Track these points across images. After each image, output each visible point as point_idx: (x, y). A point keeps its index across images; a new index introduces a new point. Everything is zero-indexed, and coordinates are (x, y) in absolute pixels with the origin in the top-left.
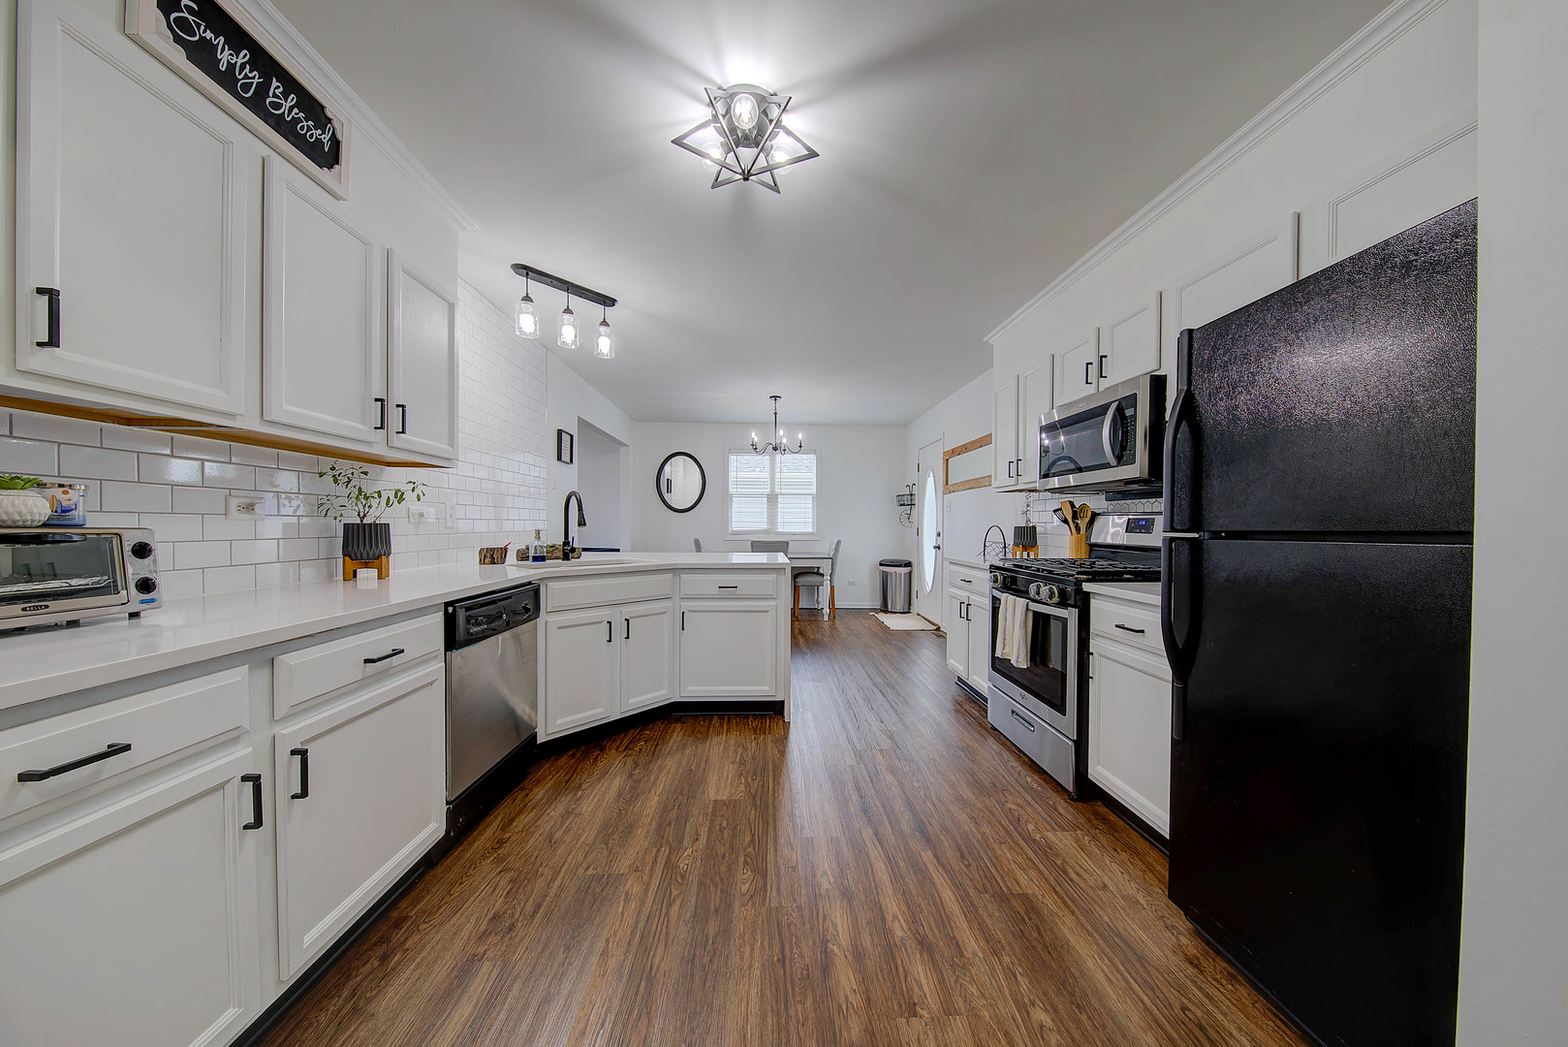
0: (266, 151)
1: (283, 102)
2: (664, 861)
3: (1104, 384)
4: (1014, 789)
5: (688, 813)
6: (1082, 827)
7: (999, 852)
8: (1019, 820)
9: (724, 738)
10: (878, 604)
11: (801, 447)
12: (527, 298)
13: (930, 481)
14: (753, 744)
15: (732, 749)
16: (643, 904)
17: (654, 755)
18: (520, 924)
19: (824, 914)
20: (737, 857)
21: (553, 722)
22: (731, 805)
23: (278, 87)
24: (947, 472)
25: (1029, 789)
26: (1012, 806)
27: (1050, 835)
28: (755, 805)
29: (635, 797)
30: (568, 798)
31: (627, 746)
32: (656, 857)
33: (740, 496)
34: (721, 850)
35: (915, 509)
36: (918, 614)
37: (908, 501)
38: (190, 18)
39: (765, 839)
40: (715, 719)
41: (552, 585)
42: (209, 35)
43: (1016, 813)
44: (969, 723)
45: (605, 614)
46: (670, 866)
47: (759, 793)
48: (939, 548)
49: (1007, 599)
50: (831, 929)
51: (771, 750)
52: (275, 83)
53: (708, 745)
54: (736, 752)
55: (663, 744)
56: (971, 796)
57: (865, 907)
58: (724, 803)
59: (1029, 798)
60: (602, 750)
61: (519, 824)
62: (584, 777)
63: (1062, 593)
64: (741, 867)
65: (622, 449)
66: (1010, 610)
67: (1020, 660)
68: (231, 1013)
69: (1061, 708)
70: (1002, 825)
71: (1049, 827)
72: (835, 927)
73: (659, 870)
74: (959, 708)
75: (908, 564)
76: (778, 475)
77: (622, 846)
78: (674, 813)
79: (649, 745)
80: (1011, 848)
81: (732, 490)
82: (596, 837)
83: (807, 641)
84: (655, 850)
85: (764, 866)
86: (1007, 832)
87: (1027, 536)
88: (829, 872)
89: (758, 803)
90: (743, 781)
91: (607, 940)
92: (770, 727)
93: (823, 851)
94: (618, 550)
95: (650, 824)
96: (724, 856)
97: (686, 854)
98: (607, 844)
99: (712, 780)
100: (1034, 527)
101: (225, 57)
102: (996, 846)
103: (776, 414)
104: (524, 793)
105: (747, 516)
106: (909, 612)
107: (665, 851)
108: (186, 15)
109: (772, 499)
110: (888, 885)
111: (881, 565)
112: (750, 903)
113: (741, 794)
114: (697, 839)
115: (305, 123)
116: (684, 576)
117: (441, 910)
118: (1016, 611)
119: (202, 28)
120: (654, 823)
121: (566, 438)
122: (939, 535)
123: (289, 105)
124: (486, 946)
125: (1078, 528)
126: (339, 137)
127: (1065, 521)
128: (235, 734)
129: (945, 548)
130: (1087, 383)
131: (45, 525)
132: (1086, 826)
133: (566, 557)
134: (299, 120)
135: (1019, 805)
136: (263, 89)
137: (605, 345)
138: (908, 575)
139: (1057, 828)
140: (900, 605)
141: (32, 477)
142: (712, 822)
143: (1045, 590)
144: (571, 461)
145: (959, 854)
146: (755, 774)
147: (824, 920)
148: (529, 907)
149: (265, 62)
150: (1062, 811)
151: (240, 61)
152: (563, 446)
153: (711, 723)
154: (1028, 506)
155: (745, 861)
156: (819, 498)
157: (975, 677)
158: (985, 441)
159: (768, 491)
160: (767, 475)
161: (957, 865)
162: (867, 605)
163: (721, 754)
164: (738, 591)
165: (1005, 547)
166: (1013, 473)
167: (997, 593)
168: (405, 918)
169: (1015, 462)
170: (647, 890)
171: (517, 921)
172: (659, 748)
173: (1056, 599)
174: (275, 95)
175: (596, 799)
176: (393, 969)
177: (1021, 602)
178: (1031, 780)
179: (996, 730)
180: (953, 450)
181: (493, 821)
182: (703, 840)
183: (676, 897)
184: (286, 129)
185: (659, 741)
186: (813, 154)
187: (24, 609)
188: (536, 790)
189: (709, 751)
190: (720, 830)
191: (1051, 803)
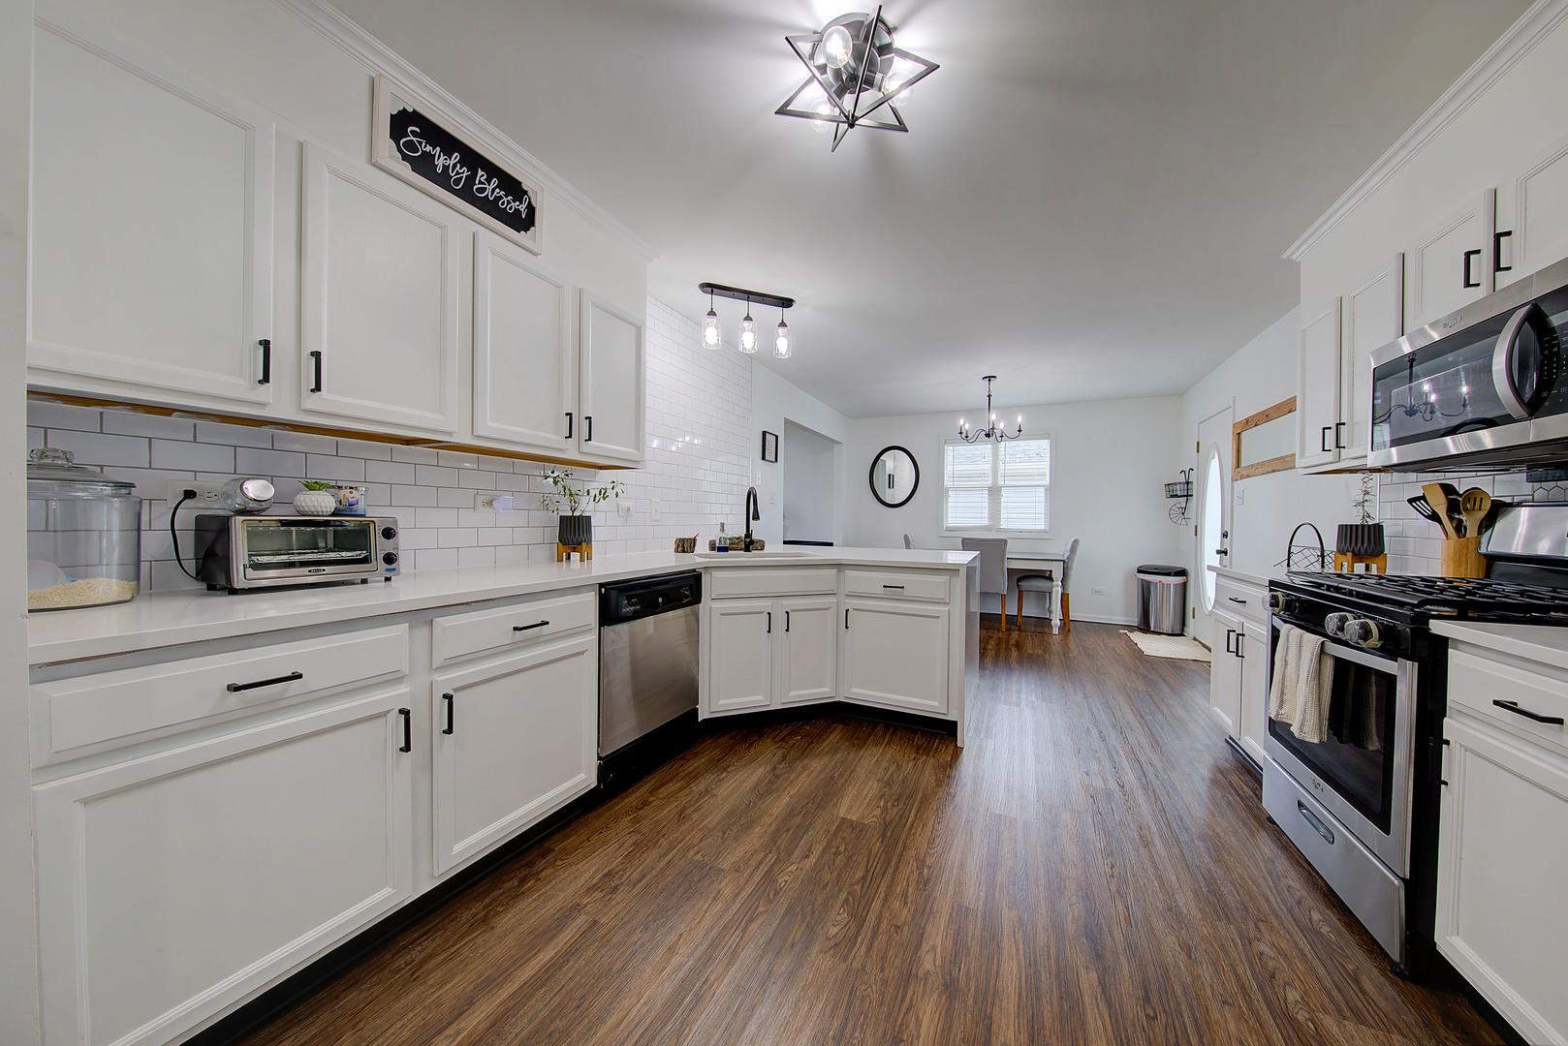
0: (476, 227)
1: (487, 186)
2: (765, 869)
3: (1505, 280)
4: (1281, 923)
5: (810, 824)
6: (1406, 1031)
7: (1215, 1015)
8: (1273, 976)
9: (881, 750)
10: (1135, 621)
11: (1020, 431)
12: (712, 313)
13: (1214, 465)
14: (910, 765)
15: (885, 764)
16: (726, 910)
17: (804, 752)
18: (622, 889)
19: (911, 1002)
20: (839, 892)
21: (717, 701)
22: (858, 828)
23: (483, 175)
24: (1239, 451)
25: (1310, 931)
26: (1266, 949)
27: (1329, 1022)
28: (883, 835)
29: (769, 792)
30: (713, 777)
31: (784, 738)
32: (761, 863)
33: (956, 489)
34: (827, 876)
35: (1193, 501)
36: (1195, 639)
37: (1183, 492)
38: (414, 139)
39: (878, 880)
40: (880, 727)
41: (716, 574)
42: (429, 148)
43: (1271, 964)
44: (1229, 803)
45: (765, 605)
46: (769, 877)
47: (894, 824)
48: (1225, 553)
49: (1290, 633)
50: (912, 1026)
51: (928, 776)
52: (480, 173)
53: (861, 753)
54: (887, 769)
55: (817, 744)
56: (1195, 911)
57: (969, 1016)
58: (852, 825)
59: (1306, 948)
60: (761, 736)
61: (664, 792)
62: (735, 759)
63: (1386, 632)
64: (839, 905)
65: (836, 446)
66: (1293, 651)
67: (1306, 729)
68: (386, 891)
69: (1382, 820)
70: (1236, 975)
71: (1330, 1007)
72: (919, 1025)
73: (756, 878)
74: (1220, 779)
75: (1182, 573)
76: (1001, 466)
77: (736, 839)
78: (797, 820)
79: (804, 740)
80: (1240, 1017)
81: (947, 483)
82: (717, 824)
83: (1021, 656)
84: (763, 854)
85: (864, 914)
86: (1243, 987)
87: (1363, 540)
88: (939, 950)
89: (888, 835)
90: (882, 804)
91: (681, 935)
92: (937, 749)
93: (943, 920)
94: (831, 544)
95: (770, 825)
96: (827, 884)
97: (790, 869)
98: (724, 833)
99: (851, 793)
100: (1379, 528)
101: (441, 162)
102: (1214, 1006)
103: (989, 396)
104: (682, 762)
105: (965, 512)
106: (1182, 635)
107: (772, 858)
108: (412, 138)
109: (994, 492)
110: (1013, 1000)
111: (1139, 571)
112: (832, 951)
113: (873, 819)
114: (807, 857)
115: (505, 199)
116: (849, 573)
117: (577, 852)
118: (1303, 654)
119: (424, 144)
120: (774, 825)
121: (770, 439)
122: (1225, 535)
123: (492, 187)
124: (589, 900)
125: (1459, 528)
126: (534, 204)
127: (1434, 517)
128: (396, 675)
129: (1235, 552)
130: (1467, 284)
131: (333, 515)
132: (1417, 1032)
133: (747, 549)
134: (501, 198)
135: (1280, 951)
136: (471, 179)
137: (783, 345)
138: (1180, 589)
139: (1348, 1013)
140: (1168, 622)
141: (325, 482)
142: (830, 842)
143: (1353, 624)
144: (776, 460)
145: (1141, 994)
146: (898, 800)
147: (908, 1011)
148: (636, 876)
149: (473, 160)
150: (1369, 987)
151: (452, 162)
152: (767, 446)
153: (873, 731)
154: (1366, 493)
155: (847, 899)
156: (1052, 491)
157: (1248, 739)
158: (1288, 407)
159: (989, 483)
160: (988, 467)
161: (1133, 1009)
162: (1119, 620)
163: (870, 767)
164: (906, 592)
165: (1323, 556)
166: (1330, 443)
167: (1278, 623)
168: (553, 850)
169: (1334, 430)
170: (737, 895)
171: (622, 884)
172: (812, 746)
173: (1375, 641)
174: (480, 182)
175: (735, 784)
176: (523, 893)
177: (1312, 640)
178: (1320, 916)
179: (1274, 823)
180: (1247, 420)
181: (647, 783)
182: (812, 859)
183: (761, 913)
184: (491, 207)
185: (816, 738)
186: (933, 68)
187: (310, 571)
188: (691, 761)
189: (859, 761)
190: (835, 854)
191: (1350, 967)
